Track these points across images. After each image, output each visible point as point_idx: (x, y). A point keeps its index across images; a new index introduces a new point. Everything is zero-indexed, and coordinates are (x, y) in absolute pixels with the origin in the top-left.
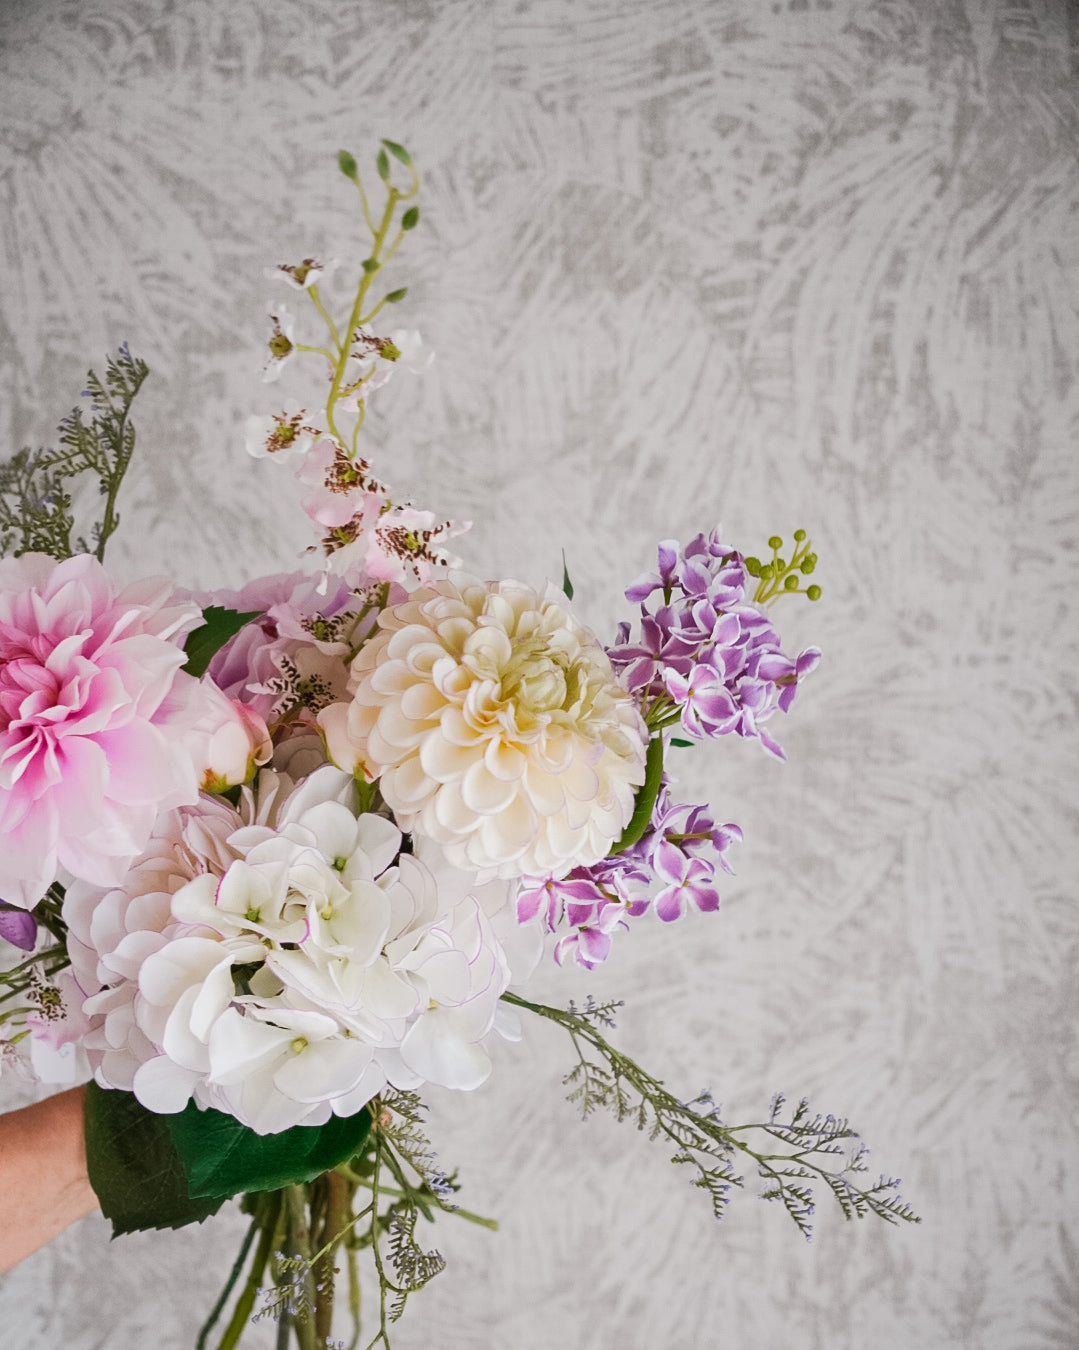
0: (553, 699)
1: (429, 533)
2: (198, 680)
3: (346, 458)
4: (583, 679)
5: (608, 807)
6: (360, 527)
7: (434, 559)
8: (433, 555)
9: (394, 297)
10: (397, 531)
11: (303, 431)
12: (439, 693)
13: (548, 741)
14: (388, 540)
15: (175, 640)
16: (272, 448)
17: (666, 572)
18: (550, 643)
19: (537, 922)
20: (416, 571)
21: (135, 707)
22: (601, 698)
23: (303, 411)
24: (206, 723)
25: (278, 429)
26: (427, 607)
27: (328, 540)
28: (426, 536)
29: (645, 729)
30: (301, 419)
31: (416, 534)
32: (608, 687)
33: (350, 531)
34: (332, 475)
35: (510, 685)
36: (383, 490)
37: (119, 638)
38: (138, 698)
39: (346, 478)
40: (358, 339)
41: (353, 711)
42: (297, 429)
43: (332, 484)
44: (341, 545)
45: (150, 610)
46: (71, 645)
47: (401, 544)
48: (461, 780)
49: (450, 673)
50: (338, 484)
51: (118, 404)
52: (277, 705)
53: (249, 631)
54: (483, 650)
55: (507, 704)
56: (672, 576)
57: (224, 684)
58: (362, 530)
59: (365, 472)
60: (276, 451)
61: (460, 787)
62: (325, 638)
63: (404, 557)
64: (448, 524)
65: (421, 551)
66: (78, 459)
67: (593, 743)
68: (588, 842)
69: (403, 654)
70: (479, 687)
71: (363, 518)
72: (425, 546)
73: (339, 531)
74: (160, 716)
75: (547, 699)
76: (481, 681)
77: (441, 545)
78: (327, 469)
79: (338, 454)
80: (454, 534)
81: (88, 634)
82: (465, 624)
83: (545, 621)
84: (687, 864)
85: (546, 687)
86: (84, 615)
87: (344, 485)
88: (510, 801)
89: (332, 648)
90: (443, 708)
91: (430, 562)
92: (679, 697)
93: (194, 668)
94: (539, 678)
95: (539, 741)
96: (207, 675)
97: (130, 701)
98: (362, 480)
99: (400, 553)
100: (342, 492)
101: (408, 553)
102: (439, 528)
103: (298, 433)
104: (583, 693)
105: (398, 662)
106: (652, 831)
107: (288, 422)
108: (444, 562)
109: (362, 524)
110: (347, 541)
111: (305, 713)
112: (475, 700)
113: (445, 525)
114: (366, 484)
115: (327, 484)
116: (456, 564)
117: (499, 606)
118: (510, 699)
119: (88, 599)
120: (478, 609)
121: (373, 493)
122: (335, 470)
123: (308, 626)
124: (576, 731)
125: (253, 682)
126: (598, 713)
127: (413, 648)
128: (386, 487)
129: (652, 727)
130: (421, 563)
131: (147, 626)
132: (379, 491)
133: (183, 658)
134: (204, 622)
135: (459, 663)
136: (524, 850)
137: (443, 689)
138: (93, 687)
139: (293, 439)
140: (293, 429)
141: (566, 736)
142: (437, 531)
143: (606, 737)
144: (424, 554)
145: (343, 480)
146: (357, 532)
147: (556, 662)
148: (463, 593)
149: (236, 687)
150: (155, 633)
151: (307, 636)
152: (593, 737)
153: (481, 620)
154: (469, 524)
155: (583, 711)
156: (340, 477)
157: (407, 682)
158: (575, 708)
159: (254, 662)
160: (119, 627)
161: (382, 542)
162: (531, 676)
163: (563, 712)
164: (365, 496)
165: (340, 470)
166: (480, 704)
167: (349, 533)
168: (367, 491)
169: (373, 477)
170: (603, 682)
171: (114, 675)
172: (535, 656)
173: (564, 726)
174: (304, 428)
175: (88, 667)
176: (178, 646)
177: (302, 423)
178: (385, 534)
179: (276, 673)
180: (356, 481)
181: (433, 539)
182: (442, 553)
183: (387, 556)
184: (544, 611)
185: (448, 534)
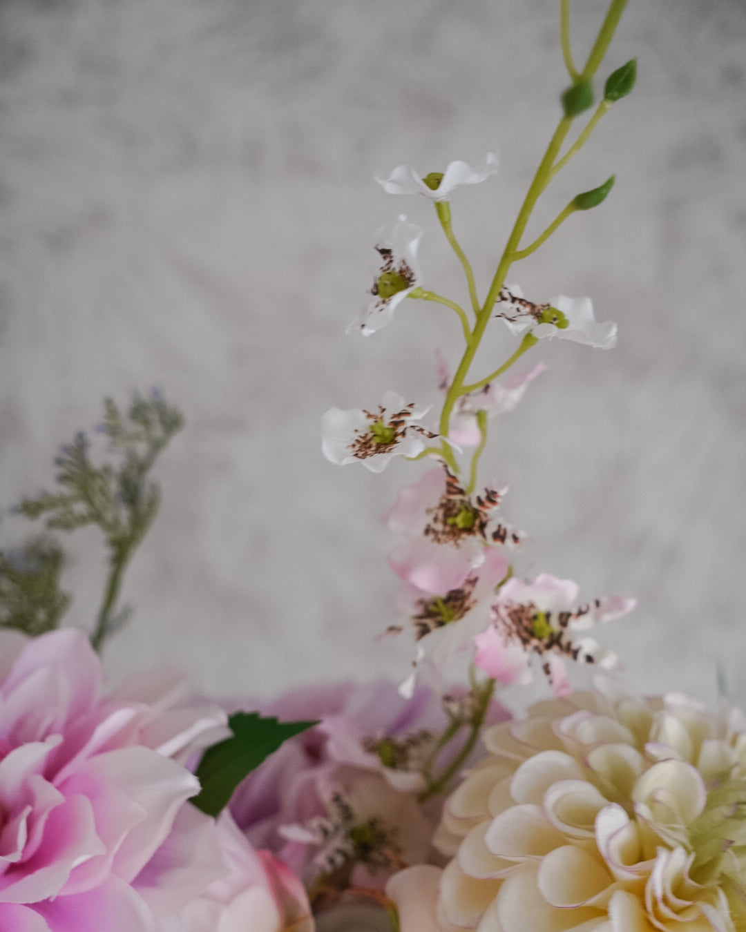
1: (569, 615)
2: (211, 820)
3: (461, 492)
6: (473, 597)
7: (575, 654)
8: (574, 646)
9: (584, 201)
10: (522, 609)
11: (409, 432)
14: (509, 621)
15: (184, 759)
16: (360, 454)
20: (547, 669)
21: (111, 860)
23: (411, 405)
24: (219, 887)
25: (372, 429)
26: (565, 725)
27: (420, 617)
28: (564, 618)
30: (408, 414)
31: (548, 616)
33: (456, 602)
34: (436, 520)
36: (515, 539)
37: (102, 750)
38: (117, 847)
39: (460, 521)
40: (504, 299)
41: (448, 882)
42: (400, 429)
43: (435, 532)
44: (441, 624)
45: (152, 712)
46: (31, 756)
47: (526, 629)
49: (618, 831)
50: (444, 533)
51: (142, 448)
52: (321, 859)
53: (289, 750)
54: (661, 796)
55: (713, 890)
57: (246, 823)
58: (475, 601)
59: (491, 511)
60: (368, 458)
62: (392, 764)
63: (529, 647)
64: (598, 603)
65: (554, 641)
66: (80, 508)
69: (537, 795)
70: (669, 859)
71: (479, 584)
72: (561, 634)
73: (440, 604)
74: (150, 875)
76: (670, 849)
77: (586, 634)
78: (429, 511)
79: (449, 484)
80: (607, 618)
81: (55, 741)
82: (629, 754)
86: (57, 715)
87: (455, 532)
89: (405, 780)
90: (605, 892)
91: (569, 658)
93: (207, 803)
96: (226, 814)
97: (101, 850)
98: (483, 526)
99: (525, 642)
100: (452, 543)
101: (535, 642)
102: (584, 609)
103: (403, 434)
105: (529, 809)
107: (387, 419)
108: (590, 659)
109: (476, 593)
110: (451, 618)
111: (360, 873)
112: (663, 879)
113: (592, 605)
114: (490, 530)
115: (427, 531)
116: (607, 662)
117: (672, 729)
119: (66, 691)
120: (642, 733)
121: (498, 543)
122: (441, 513)
123: (371, 747)
125: (289, 822)
127: (553, 787)
128: (521, 534)
130: (555, 659)
131: (147, 736)
132: (509, 541)
133: (192, 785)
134: (226, 734)
135: (631, 815)
138: (49, 825)
139: (393, 441)
140: (394, 429)
142: (580, 613)
144: (560, 645)
145: (454, 525)
146: (467, 604)
148: (617, 706)
149: (262, 829)
150: (154, 746)
151: (371, 761)
153: (651, 749)
154: (631, 604)
156: (450, 521)
157: (543, 843)
159: (291, 794)
160: (102, 732)
161: (500, 624)
162: (742, 843)
164: (487, 548)
165: (448, 509)
167: (454, 607)
168: (490, 540)
169: (500, 520)
171: (85, 809)
174: (413, 427)
175: (48, 795)
176: (187, 767)
177: (409, 421)
178: (504, 612)
179: (321, 811)
180: (476, 524)
181: (575, 625)
182: (587, 646)
183: (506, 644)
184: (734, 742)
185: (597, 618)
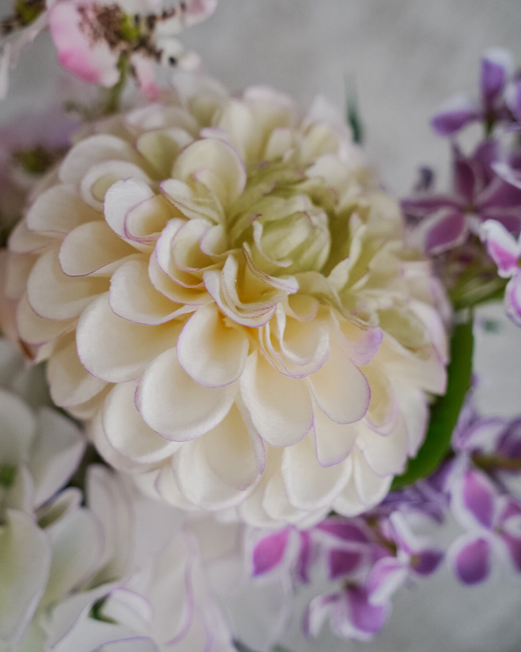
0: (307, 256)
1: (156, 18)
4: (358, 230)
5: (385, 429)
7: (160, 56)
8: (158, 50)
10: (109, 11)
12: (117, 237)
13: (288, 319)
14: (96, 24)
17: (491, 92)
18: (311, 173)
19: (282, 574)
22: (381, 260)
26: (135, 117)
27: (10, 19)
28: (151, 21)
29: (446, 309)
31: (136, 18)
32: (396, 245)
33: (39, 5)
35: (238, 231)
44: (24, 24)
47: (115, 31)
48: (137, 379)
49: (139, 206)
55: (225, 259)
56: (498, 104)
61: (137, 392)
63: (117, 50)
64: (183, 6)
65: (145, 45)
67: (364, 328)
68: (352, 480)
72: (148, 35)
73: (26, 7)
75: (296, 255)
76: (187, 219)
77: (171, 36)
80: (191, 20)
82: (180, 137)
83: (308, 146)
84: (500, 504)
85: (297, 235)
88: (220, 417)
90: (118, 262)
91: (153, 60)
92: (506, 265)
94: (286, 222)
95: (273, 320)
99: (112, 44)
101: (123, 45)
102: (168, 10)
104: (355, 249)
105: (69, 188)
106: (450, 456)
108: (173, 61)
110: (31, 18)
112: (172, 250)
113: (178, 8)
116: (189, 63)
118: (232, 251)
124: (337, 308)
126: (378, 282)
127: (94, 168)
129: (457, 306)
130: (139, 60)
135: (157, 191)
136: (244, 494)
137: (125, 229)
141: (322, 315)
142: (166, 16)
143: (387, 317)
144: (147, 47)
147: (317, 201)
148: (192, 102)
152: (365, 318)
153: (206, 131)
155: (354, 276)
158: (342, 271)
161: (87, 26)
162: (273, 218)
163: (321, 276)
166: (182, 256)
170: (388, 238)
172: (283, 190)
173: (321, 298)
178: (91, 15)
181: (162, 28)
182: (169, 47)
183: (91, 46)
184: (307, 132)
185: (182, 20)
